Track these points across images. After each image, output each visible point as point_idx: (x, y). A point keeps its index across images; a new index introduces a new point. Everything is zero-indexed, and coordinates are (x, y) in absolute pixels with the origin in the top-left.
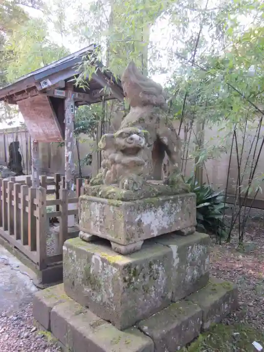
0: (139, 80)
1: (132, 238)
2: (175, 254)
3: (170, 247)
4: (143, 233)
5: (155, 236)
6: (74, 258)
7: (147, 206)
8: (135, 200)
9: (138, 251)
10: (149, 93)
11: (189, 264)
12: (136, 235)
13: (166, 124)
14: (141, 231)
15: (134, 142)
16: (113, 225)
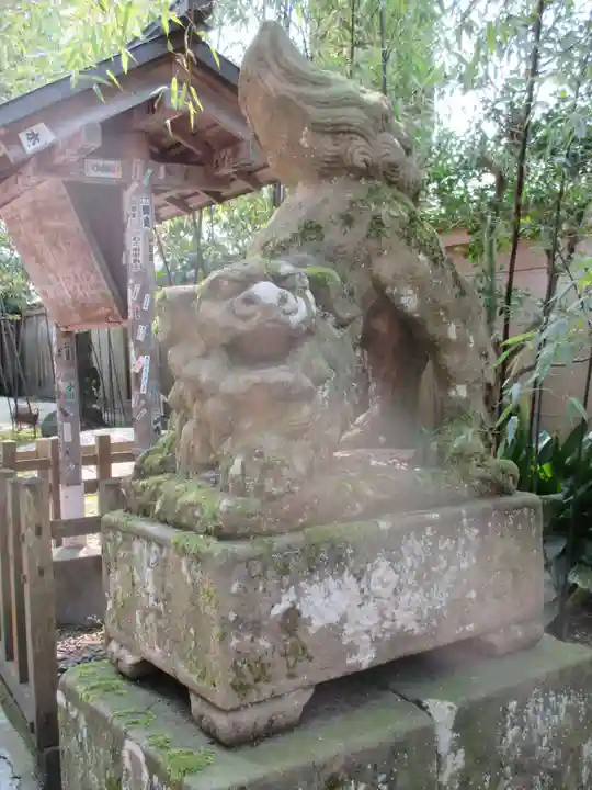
0: (297, 84)
1: (257, 681)
2: (445, 737)
3: (425, 709)
4: (310, 659)
5: (365, 666)
6: (83, 738)
7: (323, 555)
8: (270, 534)
9: (288, 728)
10: (337, 130)
11: (508, 769)
12: (279, 667)
13: (408, 239)
14: (300, 652)
15: (259, 314)
16: (192, 631)
